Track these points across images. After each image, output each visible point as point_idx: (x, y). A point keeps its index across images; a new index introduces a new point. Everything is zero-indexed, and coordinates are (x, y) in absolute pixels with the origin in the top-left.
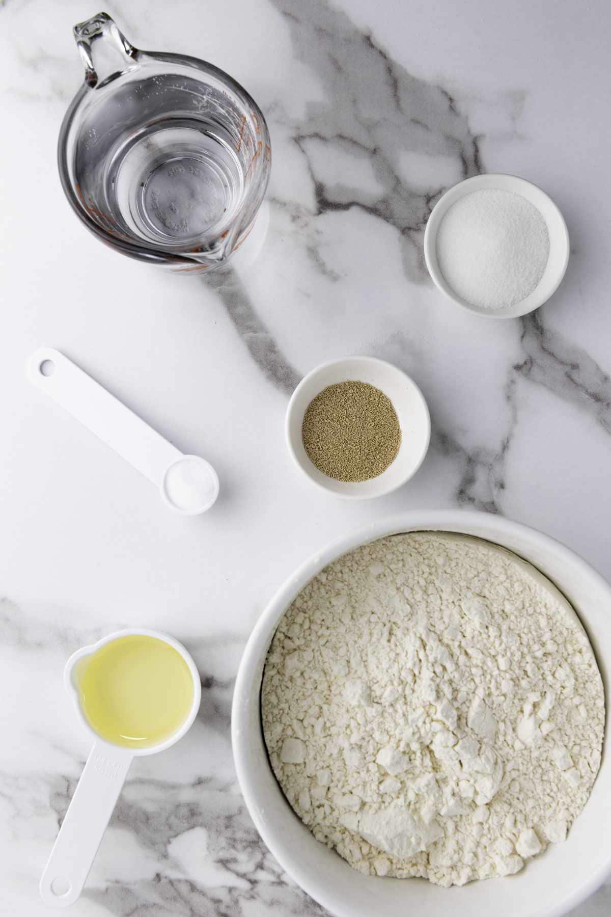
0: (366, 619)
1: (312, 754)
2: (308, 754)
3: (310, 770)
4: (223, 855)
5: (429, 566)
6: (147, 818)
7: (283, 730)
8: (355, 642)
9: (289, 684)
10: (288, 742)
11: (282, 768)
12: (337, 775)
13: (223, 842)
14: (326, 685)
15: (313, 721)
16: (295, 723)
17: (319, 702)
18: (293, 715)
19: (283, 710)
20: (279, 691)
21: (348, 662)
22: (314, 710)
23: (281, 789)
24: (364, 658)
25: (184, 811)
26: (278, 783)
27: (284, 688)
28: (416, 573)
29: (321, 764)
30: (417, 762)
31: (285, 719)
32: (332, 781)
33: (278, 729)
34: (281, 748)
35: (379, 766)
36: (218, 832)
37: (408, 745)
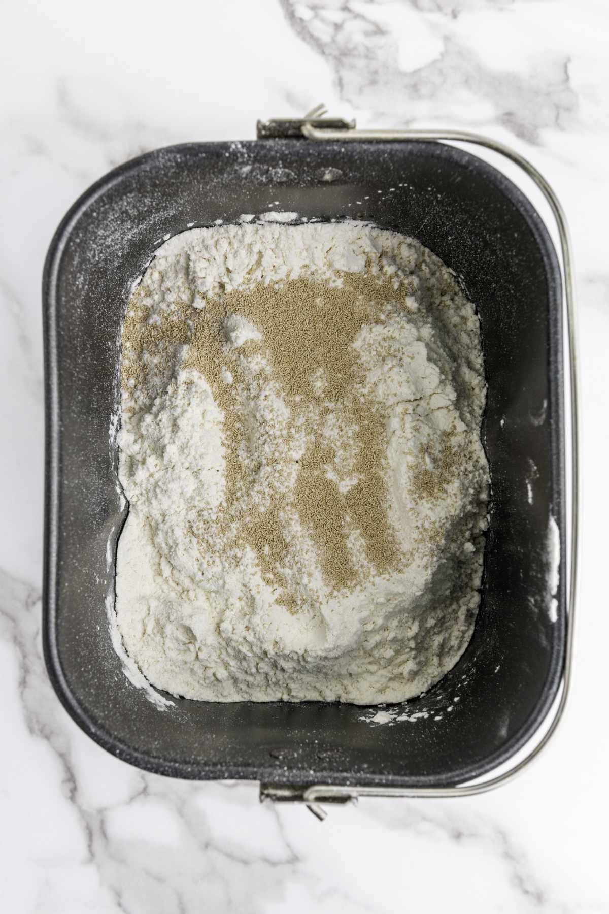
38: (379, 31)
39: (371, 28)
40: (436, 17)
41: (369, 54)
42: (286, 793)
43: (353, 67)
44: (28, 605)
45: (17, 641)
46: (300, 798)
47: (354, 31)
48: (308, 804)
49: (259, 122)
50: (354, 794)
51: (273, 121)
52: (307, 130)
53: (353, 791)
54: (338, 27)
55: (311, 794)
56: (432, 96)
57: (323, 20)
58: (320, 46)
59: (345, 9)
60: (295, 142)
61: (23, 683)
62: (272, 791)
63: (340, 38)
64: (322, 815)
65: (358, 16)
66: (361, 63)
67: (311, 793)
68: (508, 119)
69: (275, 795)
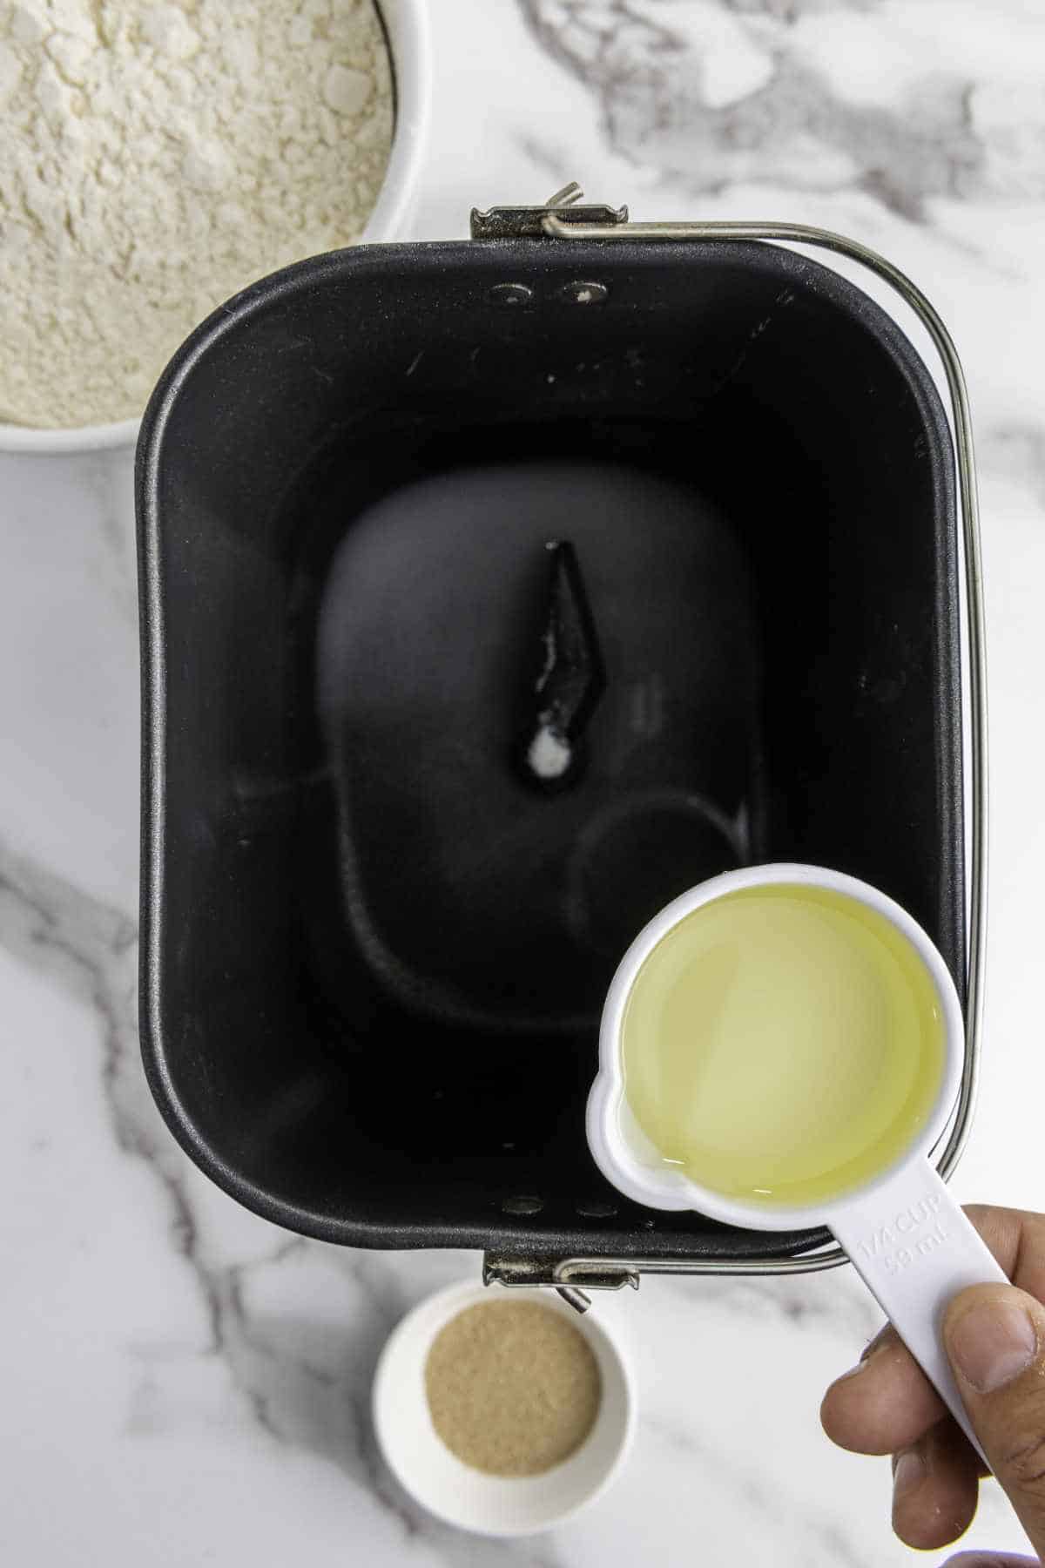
0: (168, 296)
1: (313, 78)
2: (321, 78)
3: (322, 50)
4: (673, 58)
5: (41, 369)
6: (811, 124)
7: (356, 132)
8: (194, 258)
9: (330, 211)
10: (352, 110)
11: (373, 64)
12: (274, 30)
13: (674, 81)
14: (265, 193)
15: (300, 136)
16: (331, 137)
17: (281, 168)
18: (334, 154)
19: (351, 168)
20: (351, 202)
21: (214, 226)
22: (293, 152)
23: (384, 28)
24: (183, 226)
25: (744, 136)
26: (387, 41)
27: (342, 207)
28: (67, 360)
29: (300, 56)
30: (128, 20)
31: (348, 149)
32: (288, 22)
33: (365, 136)
34: (370, 101)
35: (197, 29)
36: (681, 98)
37: (137, 54)
38: (670, 43)
39: (656, 38)
40: (762, 22)
41: (656, 80)
42: (525, 1268)
43: (629, 101)
44: (119, 947)
45: (102, 1003)
46: (547, 1278)
47: (633, 45)
48: (560, 1286)
49: (474, 213)
50: (633, 1270)
51: (497, 211)
52: (551, 224)
53: (630, 1266)
54: (607, 37)
55: (563, 1271)
56: (756, 144)
57: (585, 27)
58: (577, 67)
59: (619, 8)
60: (531, 243)
61: (111, 1070)
62: (503, 1266)
63: (611, 54)
64: (583, 1303)
65: (639, 20)
66: (644, 94)
67: (566, 1267)
68: (875, 183)
69: (508, 1272)
